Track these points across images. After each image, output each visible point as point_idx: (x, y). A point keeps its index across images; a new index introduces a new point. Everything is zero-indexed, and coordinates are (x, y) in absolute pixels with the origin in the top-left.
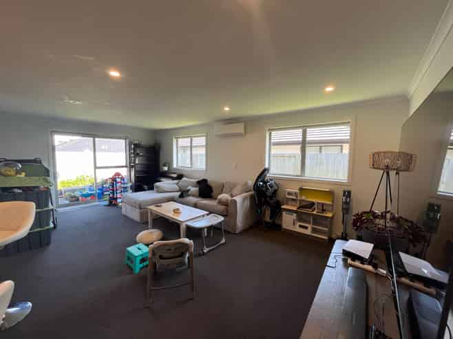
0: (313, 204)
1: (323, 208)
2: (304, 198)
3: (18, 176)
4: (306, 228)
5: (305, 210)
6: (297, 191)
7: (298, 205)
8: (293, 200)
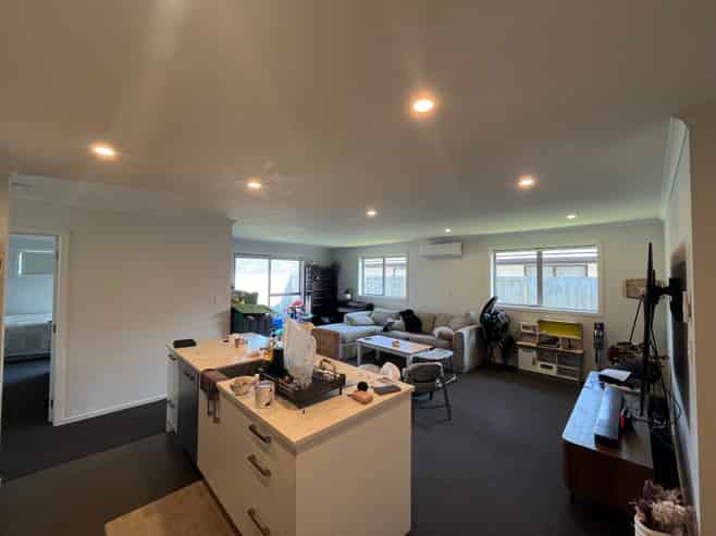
0: (556, 339)
1: (570, 343)
2: (544, 332)
4: (550, 368)
5: (547, 347)
6: (536, 324)
7: (537, 340)
8: (530, 334)
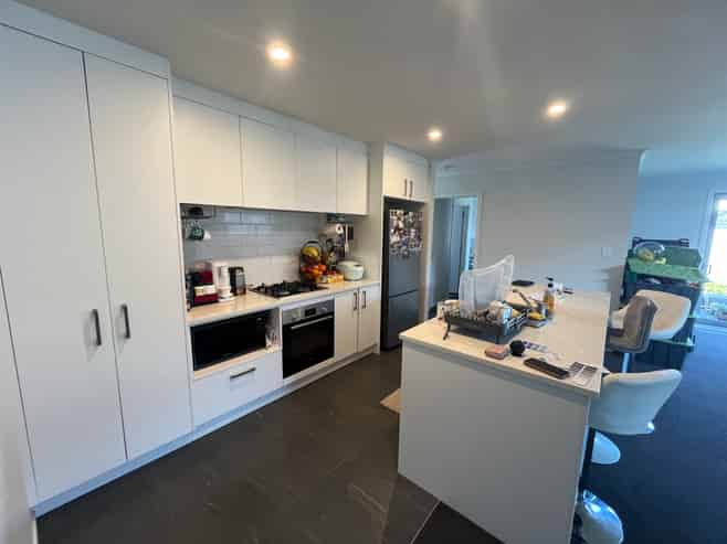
3: (658, 262)
